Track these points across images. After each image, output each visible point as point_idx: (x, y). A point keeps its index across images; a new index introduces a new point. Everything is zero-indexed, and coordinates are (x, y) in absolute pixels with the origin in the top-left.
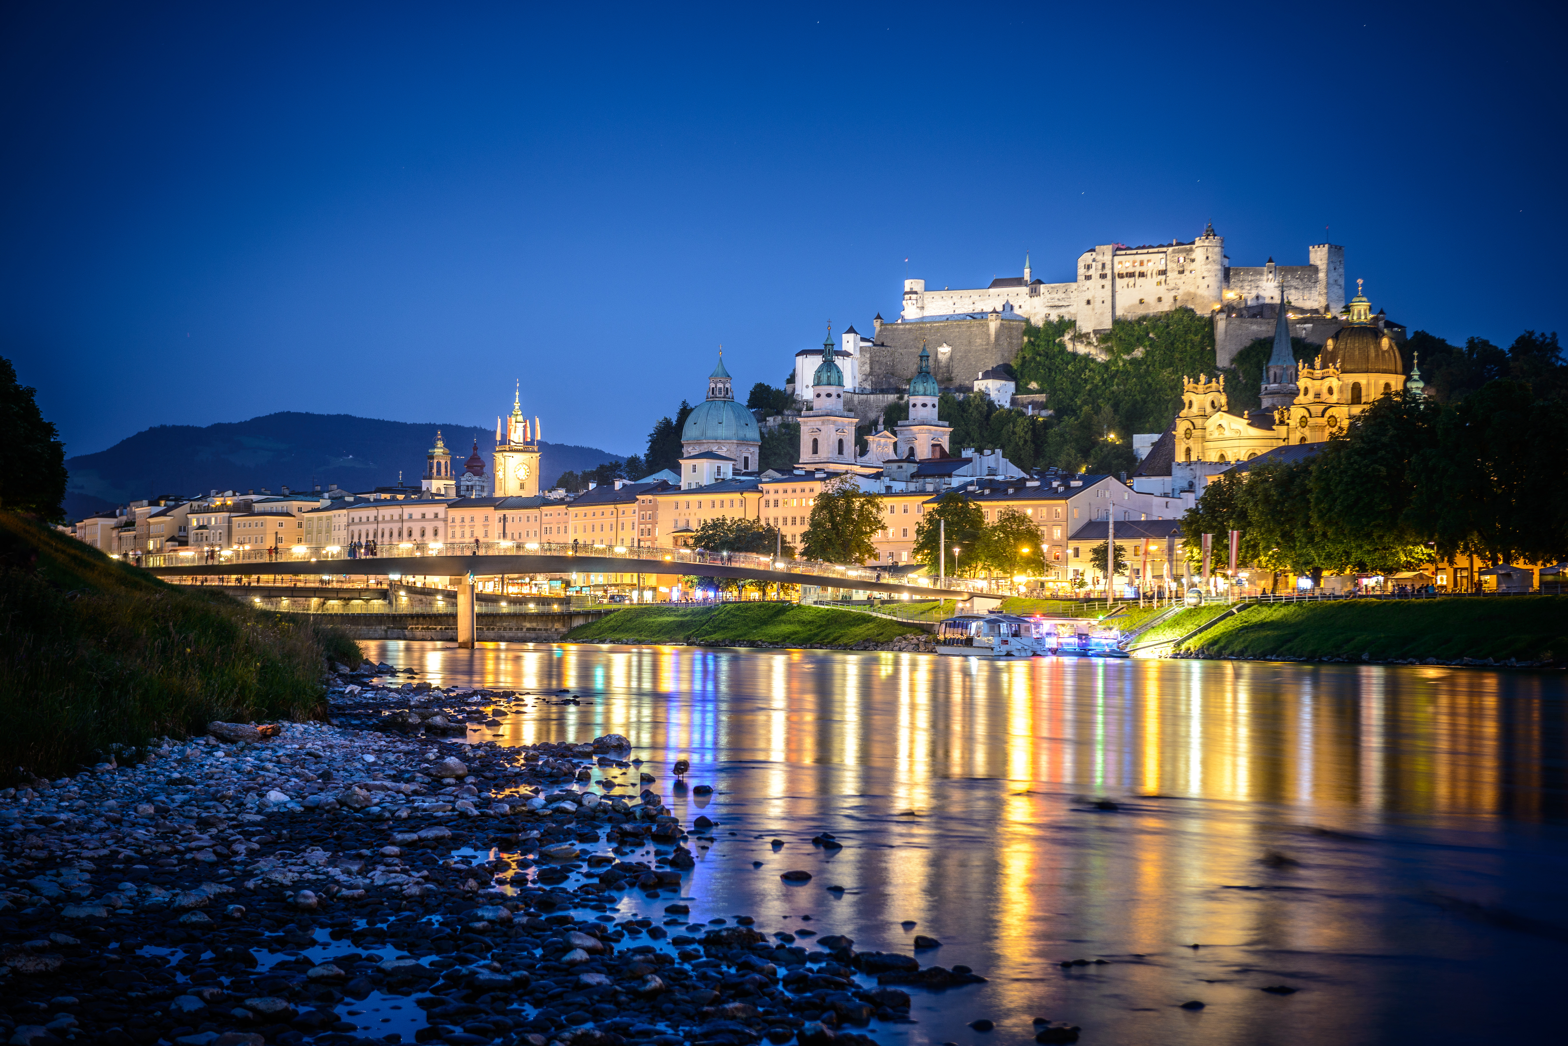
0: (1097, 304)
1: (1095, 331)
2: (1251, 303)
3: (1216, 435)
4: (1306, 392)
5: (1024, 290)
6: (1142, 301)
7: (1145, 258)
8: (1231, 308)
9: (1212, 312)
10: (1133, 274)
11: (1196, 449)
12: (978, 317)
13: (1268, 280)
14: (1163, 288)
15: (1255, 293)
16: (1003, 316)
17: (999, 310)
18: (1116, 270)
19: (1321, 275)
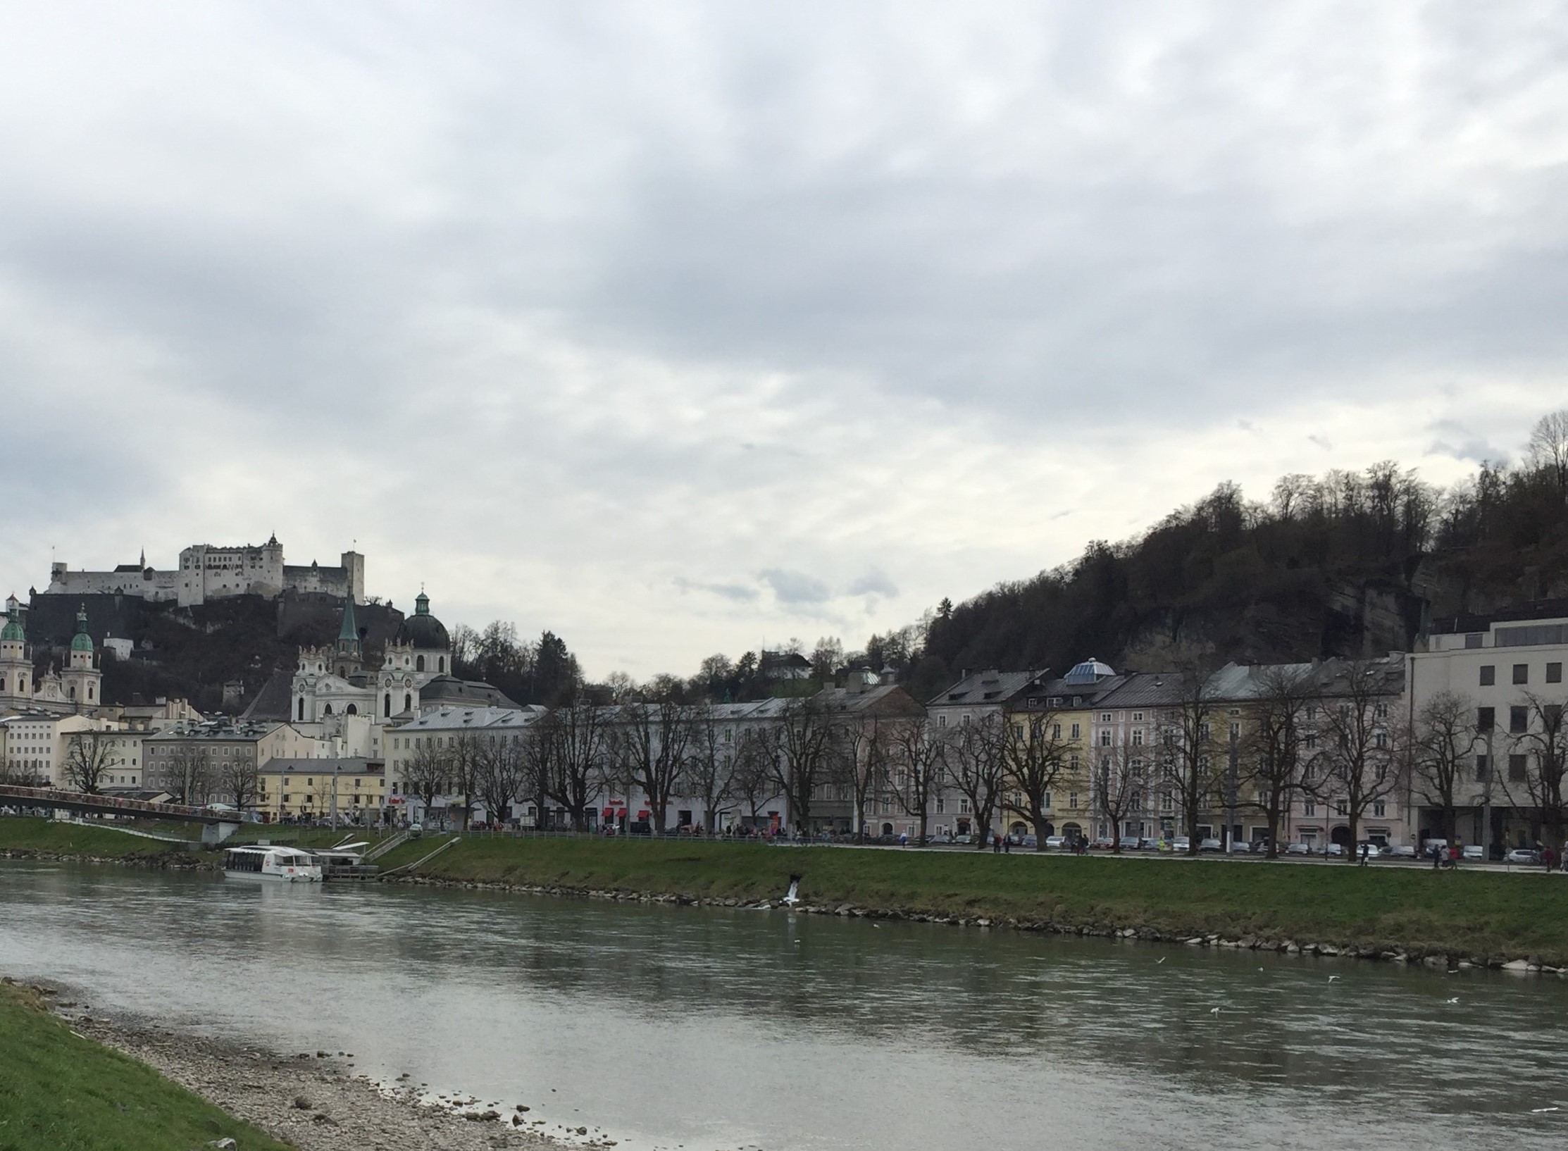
0: (193, 586)
1: (191, 606)
2: (302, 591)
3: (324, 690)
4: (390, 662)
5: (140, 574)
6: (225, 586)
7: (228, 556)
8: (288, 595)
9: (275, 597)
10: (218, 567)
11: (308, 700)
12: (106, 592)
13: (313, 576)
14: (240, 577)
15: (304, 584)
16: (125, 592)
17: (122, 588)
18: (207, 563)
19: (349, 574)
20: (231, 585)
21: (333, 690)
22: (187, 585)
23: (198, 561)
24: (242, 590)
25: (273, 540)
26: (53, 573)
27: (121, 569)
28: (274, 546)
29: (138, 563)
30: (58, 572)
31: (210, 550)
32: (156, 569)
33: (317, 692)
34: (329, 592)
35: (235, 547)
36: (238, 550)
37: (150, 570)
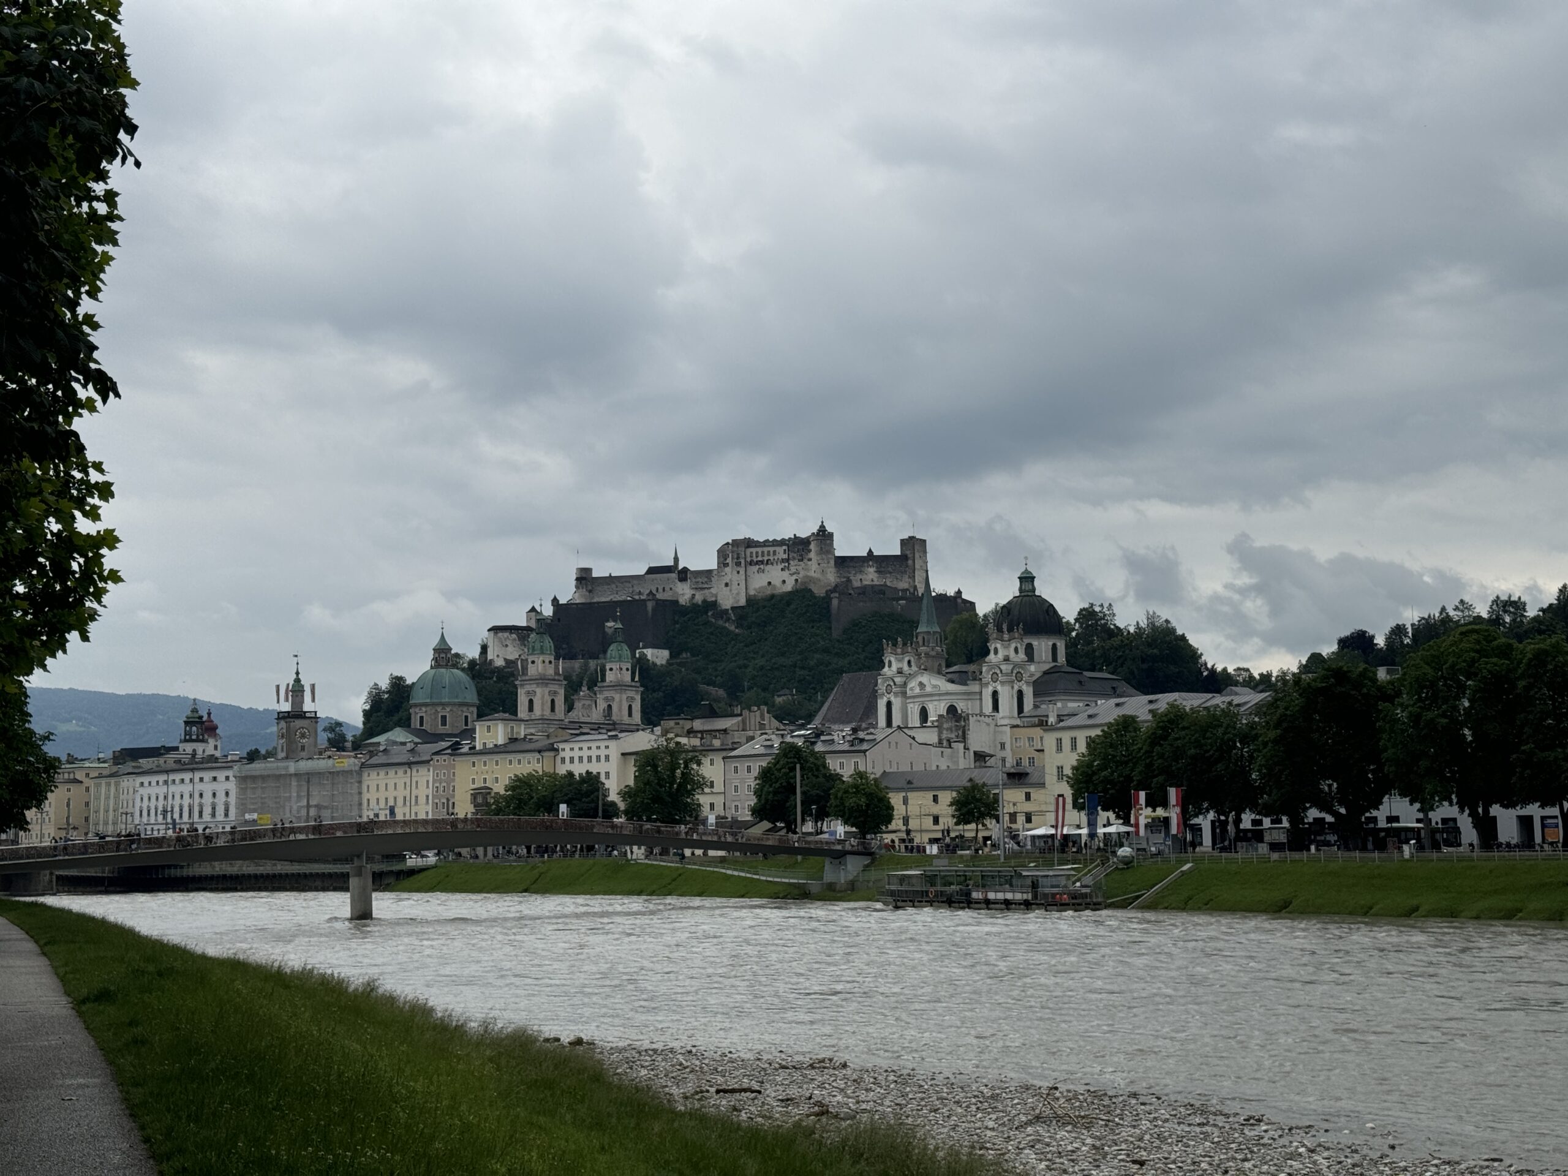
0: (734, 586)
1: (733, 608)
2: (856, 584)
3: (917, 690)
4: (996, 652)
5: (674, 575)
6: (769, 583)
7: (771, 549)
8: (842, 589)
9: (827, 592)
10: (762, 562)
11: (897, 703)
12: (637, 597)
13: (869, 566)
14: (786, 573)
15: (859, 576)
16: (660, 596)
17: (654, 592)
18: (749, 559)
19: (910, 562)
20: (777, 582)
21: (928, 689)
22: (727, 585)
23: (738, 558)
24: (789, 587)
25: (822, 529)
26: (577, 579)
27: (652, 571)
28: (824, 536)
29: (671, 563)
30: (584, 578)
31: (749, 543)
32: (692, 568)
33: (909, 693)
34: (889, 584)
35: (779, 539)
36: (782, 542)
37: (685, 570)
